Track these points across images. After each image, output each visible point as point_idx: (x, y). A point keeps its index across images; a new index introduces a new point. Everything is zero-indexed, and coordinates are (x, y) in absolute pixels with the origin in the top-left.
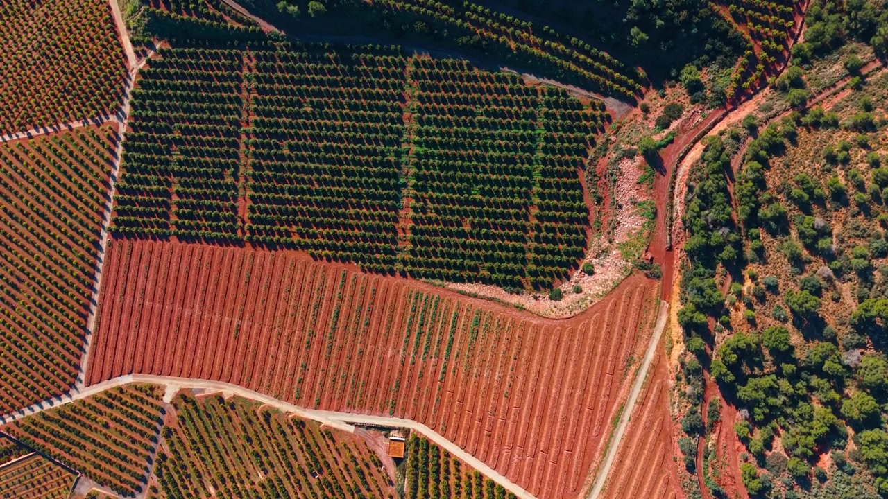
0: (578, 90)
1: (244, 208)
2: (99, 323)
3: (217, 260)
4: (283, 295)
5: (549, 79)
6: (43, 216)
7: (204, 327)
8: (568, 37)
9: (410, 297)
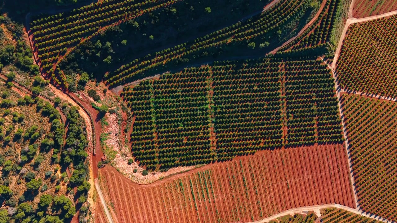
0: (132, 83)
1: (284, 131)
2: (349, 181)
3: (297, 154)
4: (268, 170)
5: (148, 77)
6: (374, 133)
7: (303, 184)
8: (140, 59)
9: (211, 172)
